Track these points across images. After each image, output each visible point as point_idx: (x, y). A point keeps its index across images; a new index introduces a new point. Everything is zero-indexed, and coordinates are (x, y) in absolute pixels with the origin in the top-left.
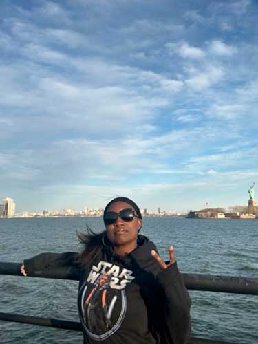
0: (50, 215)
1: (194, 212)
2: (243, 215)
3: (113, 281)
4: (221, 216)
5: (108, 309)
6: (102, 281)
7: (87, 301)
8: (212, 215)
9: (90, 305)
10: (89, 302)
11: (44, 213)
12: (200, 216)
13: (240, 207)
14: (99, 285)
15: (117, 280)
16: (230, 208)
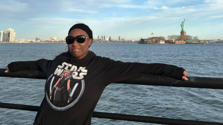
0: (41, 41)
1: (144, 40)
2: (177, 41)
3: (74, 74)
4: (162, 42)
5: (71, 90)
6: (66, 74)
7: (55, 86)
8: (156, 42)
9: (57, 88)
10: (57, 86)
11: (37, 39)
12: (148, 42)
13: (175, 36)
14: (64, 77)
15: (77, 74)
16: (169, 36)
